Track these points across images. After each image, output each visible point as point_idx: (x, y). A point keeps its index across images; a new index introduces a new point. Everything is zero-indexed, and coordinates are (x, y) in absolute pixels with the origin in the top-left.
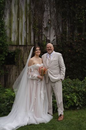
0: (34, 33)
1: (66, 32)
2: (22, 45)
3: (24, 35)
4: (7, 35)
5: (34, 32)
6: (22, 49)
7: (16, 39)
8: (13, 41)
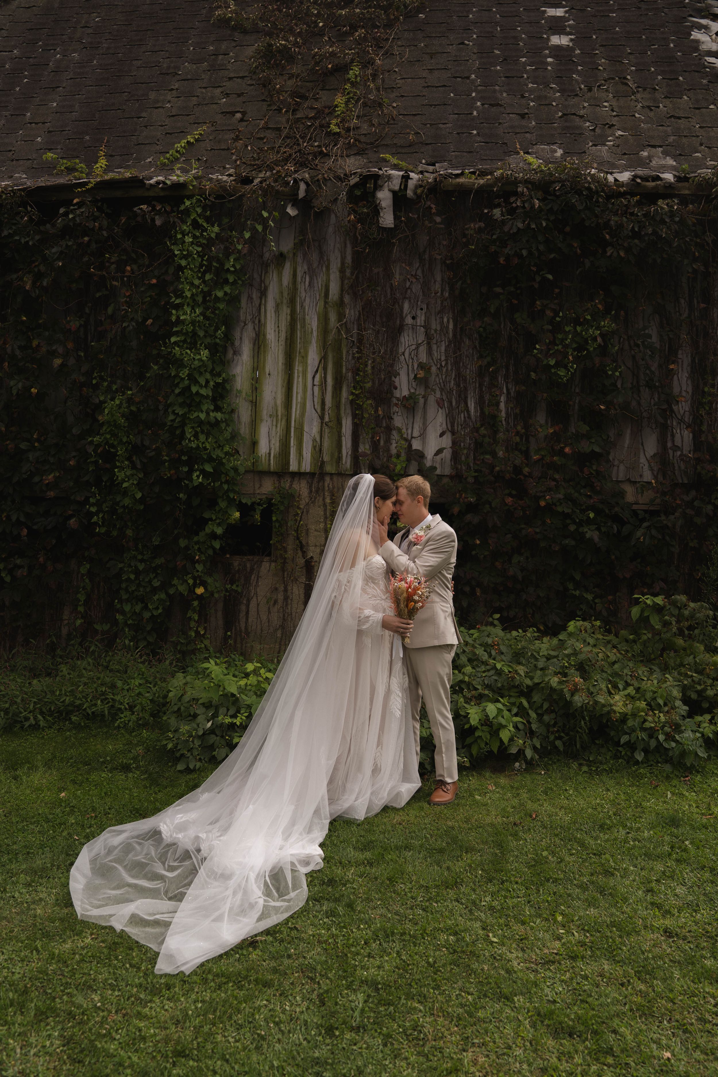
0: (356, 420)
1: (494, 417)
2: (302, 470)
3: (312, 429)
4: (242, 431)
5: (353, 419)
6: (302, 488)
7: (278, 444)
8: (264, 455)
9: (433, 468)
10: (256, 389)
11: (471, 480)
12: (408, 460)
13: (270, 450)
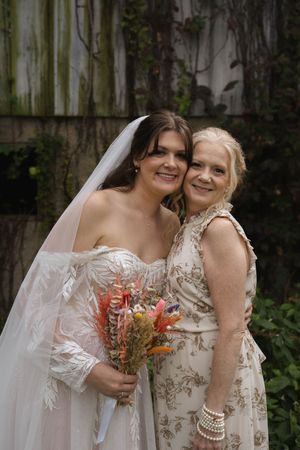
0: (130, 53)
2: (69, 114)
3: (79, 64)
5: (127, 51)
6: (70, 135)
7: (39, 83)
8: (23, 96)
9: (222, 107)
10: (9, 14)
11: (269, 118)
12: (193, 99)
13: (30, 90)
